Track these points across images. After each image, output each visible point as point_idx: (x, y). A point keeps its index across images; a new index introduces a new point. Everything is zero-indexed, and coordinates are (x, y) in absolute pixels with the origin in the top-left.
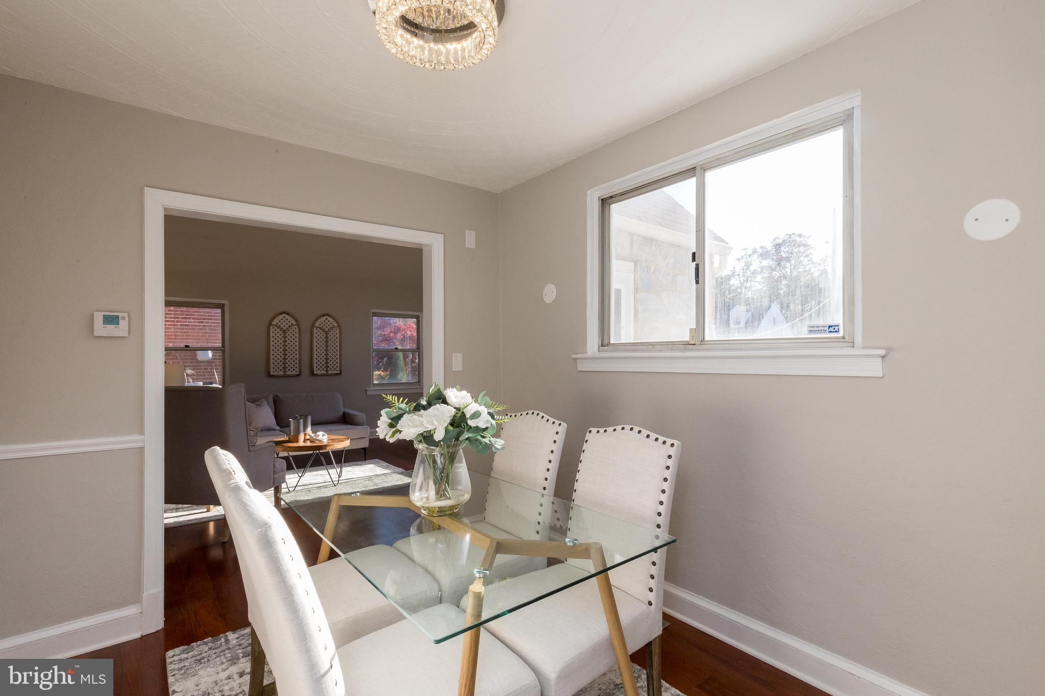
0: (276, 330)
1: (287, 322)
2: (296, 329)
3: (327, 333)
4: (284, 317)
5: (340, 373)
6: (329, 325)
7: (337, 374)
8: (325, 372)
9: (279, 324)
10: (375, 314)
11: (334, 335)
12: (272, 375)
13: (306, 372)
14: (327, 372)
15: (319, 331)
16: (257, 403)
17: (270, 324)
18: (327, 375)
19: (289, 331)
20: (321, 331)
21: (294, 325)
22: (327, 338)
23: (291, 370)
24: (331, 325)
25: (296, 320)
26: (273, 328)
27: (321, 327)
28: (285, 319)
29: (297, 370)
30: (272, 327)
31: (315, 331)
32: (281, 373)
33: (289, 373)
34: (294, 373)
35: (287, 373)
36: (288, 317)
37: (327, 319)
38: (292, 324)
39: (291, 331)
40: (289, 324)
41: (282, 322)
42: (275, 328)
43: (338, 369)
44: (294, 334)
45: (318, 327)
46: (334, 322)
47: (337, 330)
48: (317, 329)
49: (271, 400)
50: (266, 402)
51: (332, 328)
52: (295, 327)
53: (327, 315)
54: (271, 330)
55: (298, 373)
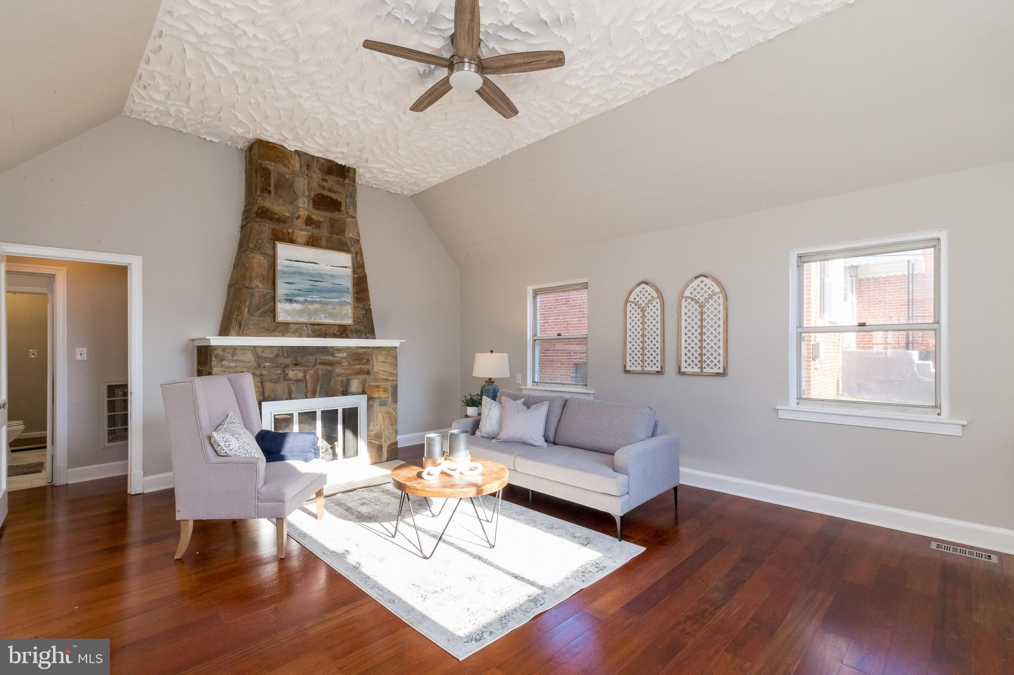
0: (633, 308)
1: (646, 295)
2: (657, 303)
3: (701, 306)
4: (643, 288)
5: (724, 374)
6: (706, 292)
7: (718, 374)
8: (699, 370)
9: (638, 299)
11: (715, 309)
12: (628, 371)
13: (671, 368)
14: (702, 371)
15: (689, 303)
17: (627, 301)
18: (701, 375)
19: (649, 307)
20: (693, 303)
21: (656, 298)
22: (702, 313)
23: (652, 364)
24: (709, 292)
25: (657, 291)
26: (631, 305)
27: (693, 296)
28: (643, 292)
29: (659, 364)
30: (629, 304)
31: (684, 303)
32: (639, 368)
33: (648, 369)
34: (655, 369)
35: (645, 369)
36: (647, 287)
37: (702, 282)
38: (652, 297)
39: (652, 307)
40: (650, 298)
42: (633, 305)
43: (721, 365)
44: (654, 311)
45: (689, 298)
46: (715, 285)
47: (719, 298)
48: (686, 300)
51: (711, 297)
52: (656, 301)
53: (701, 275)
54: (629, 308)
55: (659, 369)
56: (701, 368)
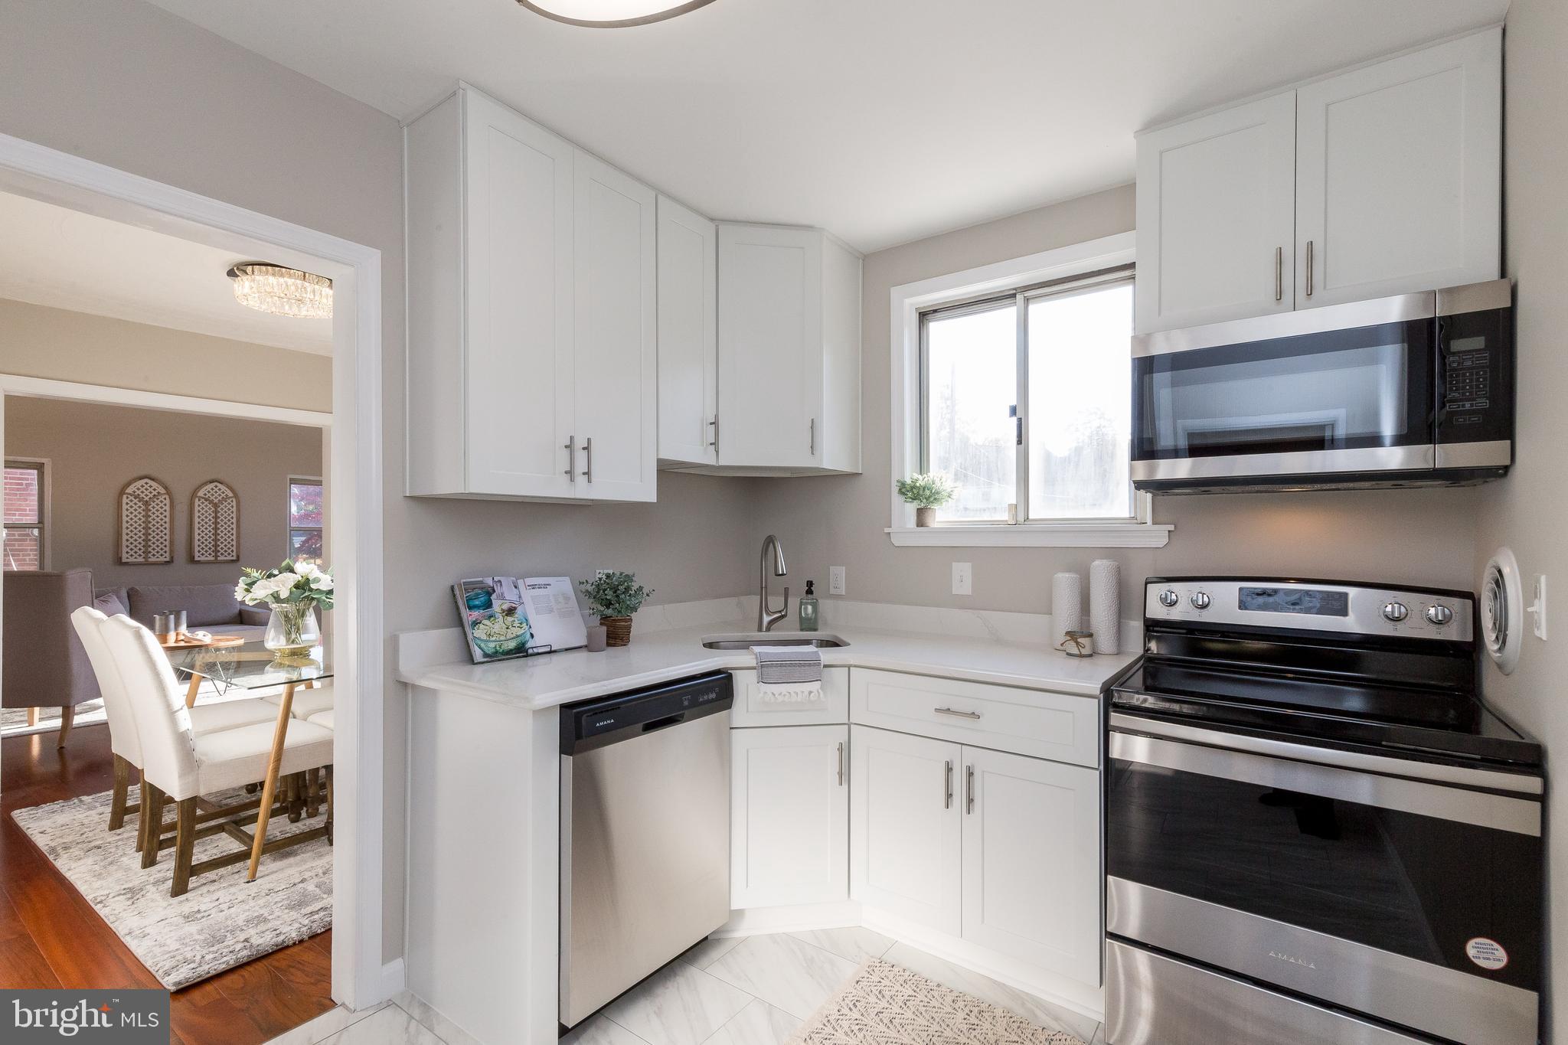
0: (131, 501)
1: (151, 490)
2: (165, 499)
3: (216, 506)
4: (146, 483)
5: (238, 561)
6: (220, 495)
7: (233, 560)
8: (213, 559)
9: (138, 492)
10: (293, 481)
11: (228, 510)
12: (125, 562)
13: (181, 558)
14: (216, 559)
15: (203, 503)
16: (102, 598)
17: (122, 492)
18: (216, 562)
19: (154, 502)
20: (206, 503)
21: (163, 494)
22: (216, 512)
23: (158, 555)
24: (223, 495)
25: (166, 488)
26: (127, 498)
27: (207, 497)
28: (147, 486)
29: (167, 555)
30: (125, 496)
31: (197, 502)
32: (141, 560)
33: (153, 559)
34: (162, 559)
35: (150, 560)
36: (151, 482)
37: (216, 487)
38: (158, 493)
39: (157, 502)
40: (155, 493)
41: (143, 489)
42: (132, 498)
43: (234, 554)
44: (161, 506)
45: (203, 498)
46: (229, 491)
47: (232, 501)
48: (199, 500)
49: (124, 594)
50: (115, 597)
51: (225, 499)
52: (164, 497)
53: (216, 481)
54: (125, 500)
55: (168, 559)
56: (216, 556)
